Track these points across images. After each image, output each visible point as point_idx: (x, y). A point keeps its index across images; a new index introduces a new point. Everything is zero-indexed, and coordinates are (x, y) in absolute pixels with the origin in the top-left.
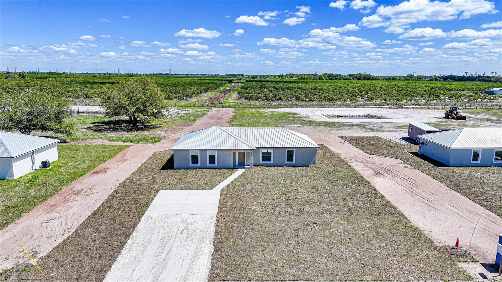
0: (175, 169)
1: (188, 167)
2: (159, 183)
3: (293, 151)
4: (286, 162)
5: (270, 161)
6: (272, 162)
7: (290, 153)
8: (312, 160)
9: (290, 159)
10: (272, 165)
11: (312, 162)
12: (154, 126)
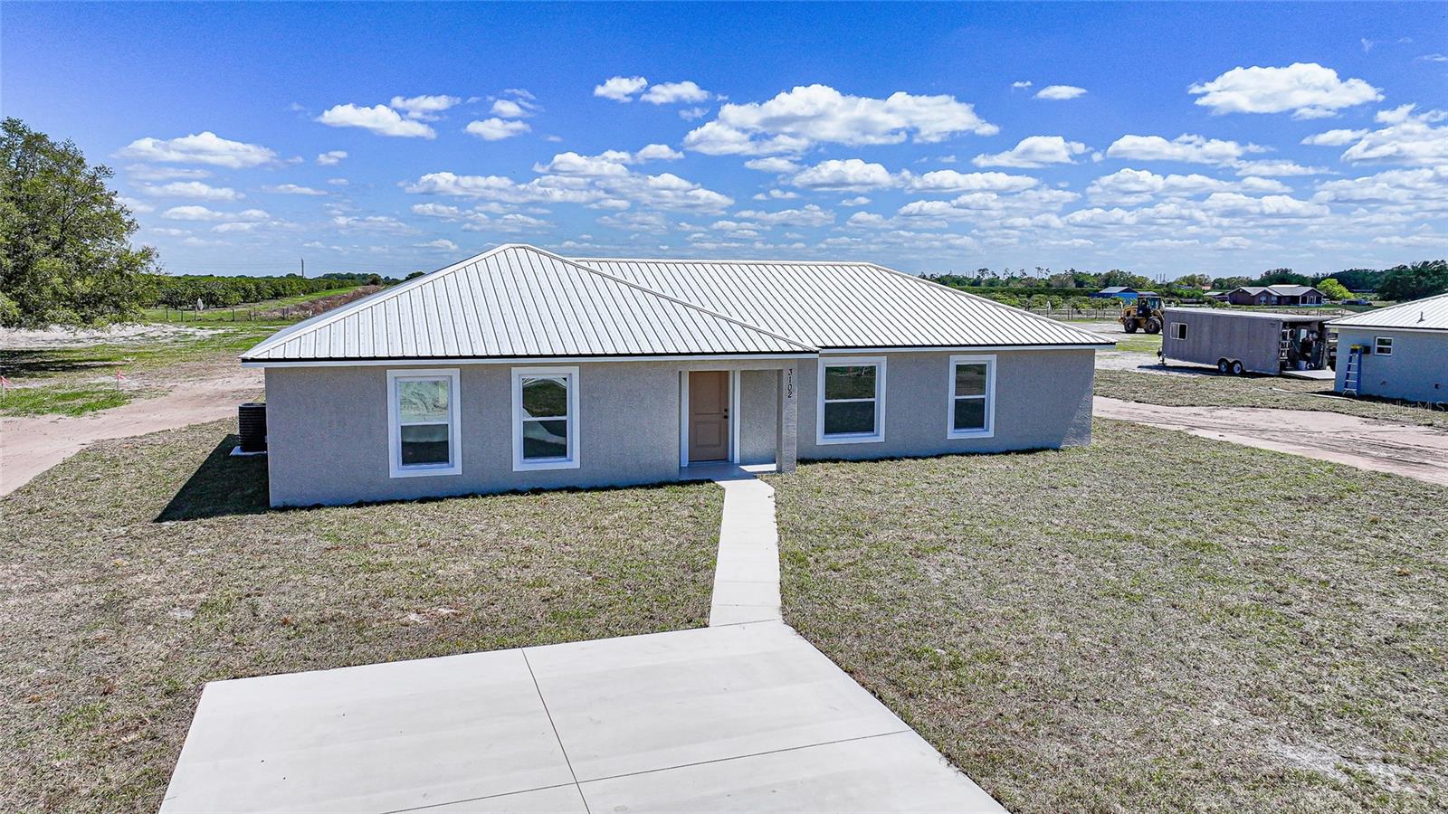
0: (284, 509)
1: (374, 493)
2: (177, 614)
3: (981, 369)
4: (953, 434)
5: (869, 427)
6: (879, 436)
7: (971, 376)
8: (1072, 415)
9: (970, 415)
10: (879, 453)
11: (1075, 426)
12: (76, 364)
